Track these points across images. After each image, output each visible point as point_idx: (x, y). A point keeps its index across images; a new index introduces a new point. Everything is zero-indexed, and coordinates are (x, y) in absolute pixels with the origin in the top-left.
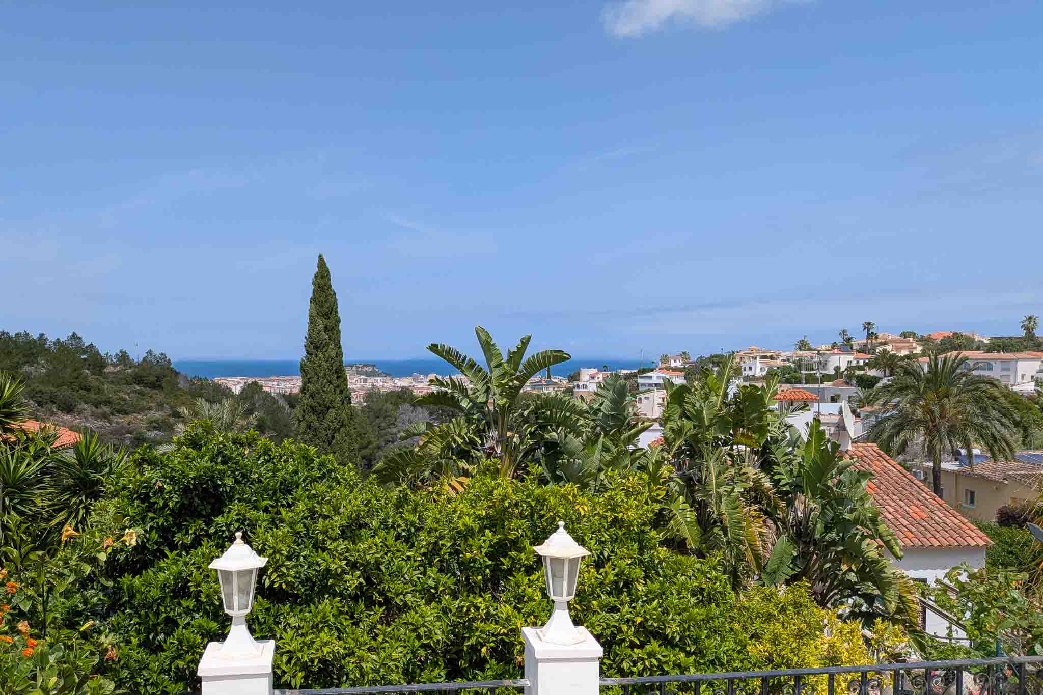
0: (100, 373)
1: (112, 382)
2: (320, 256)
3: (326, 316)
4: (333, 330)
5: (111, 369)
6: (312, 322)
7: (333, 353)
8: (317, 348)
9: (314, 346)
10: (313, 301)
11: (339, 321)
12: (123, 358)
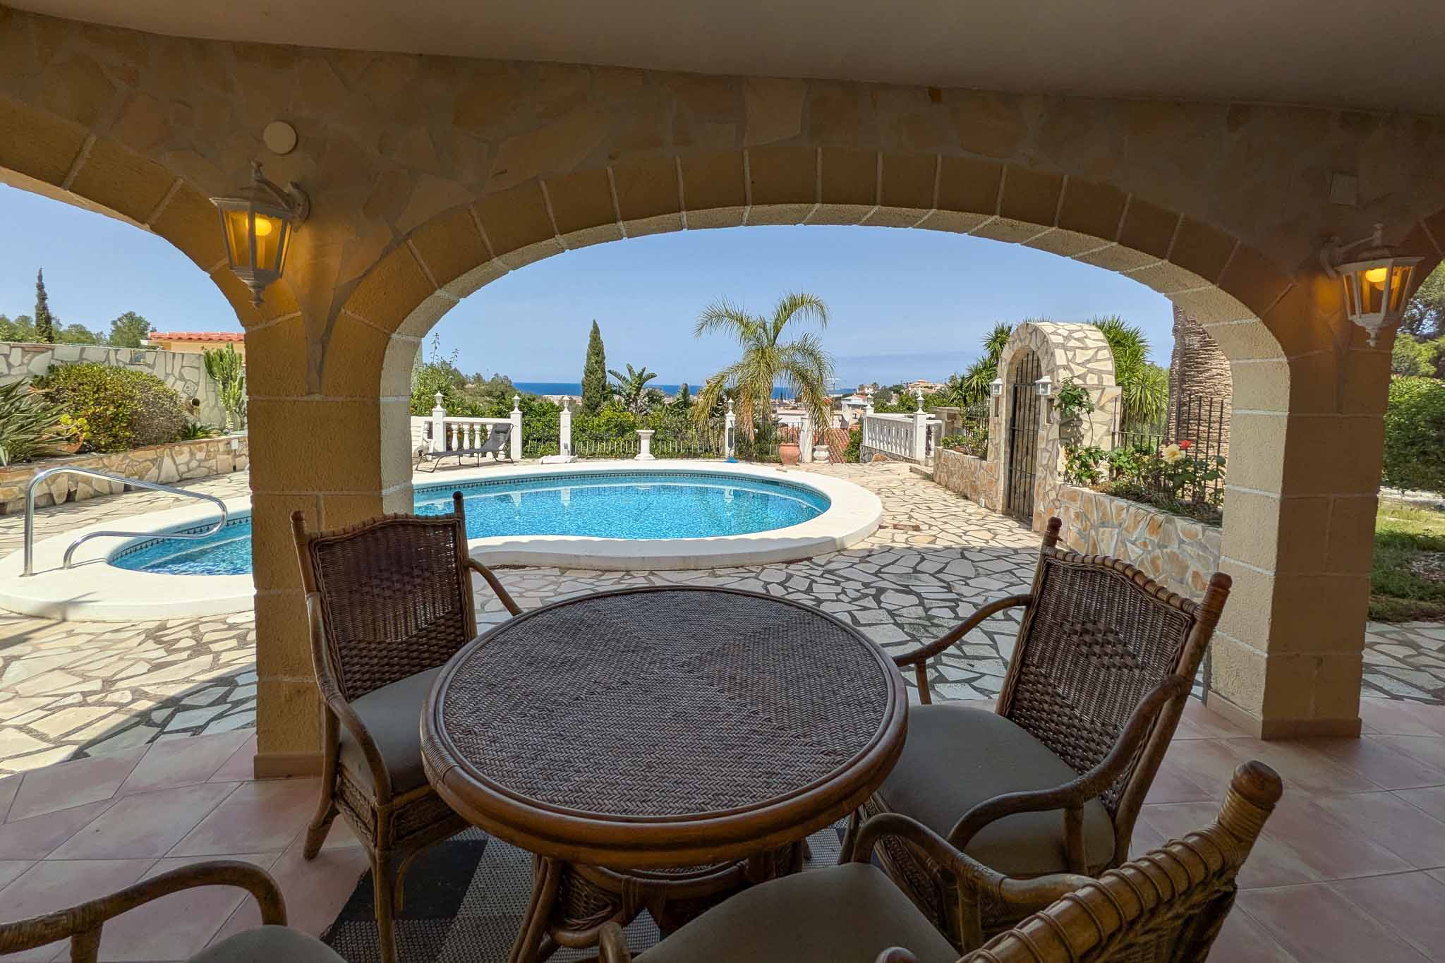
0: (463, 388)
1: (471, 395)
2: (594, 321)
3: (598, 354)
4: (601, 363)
5: (469, 386)
6: (589, 359)
7: (600, 376)
8: (591, 373)
9: (589, 372)
10: (590, 346)
11: (604, 358)
12: (478, 378)
